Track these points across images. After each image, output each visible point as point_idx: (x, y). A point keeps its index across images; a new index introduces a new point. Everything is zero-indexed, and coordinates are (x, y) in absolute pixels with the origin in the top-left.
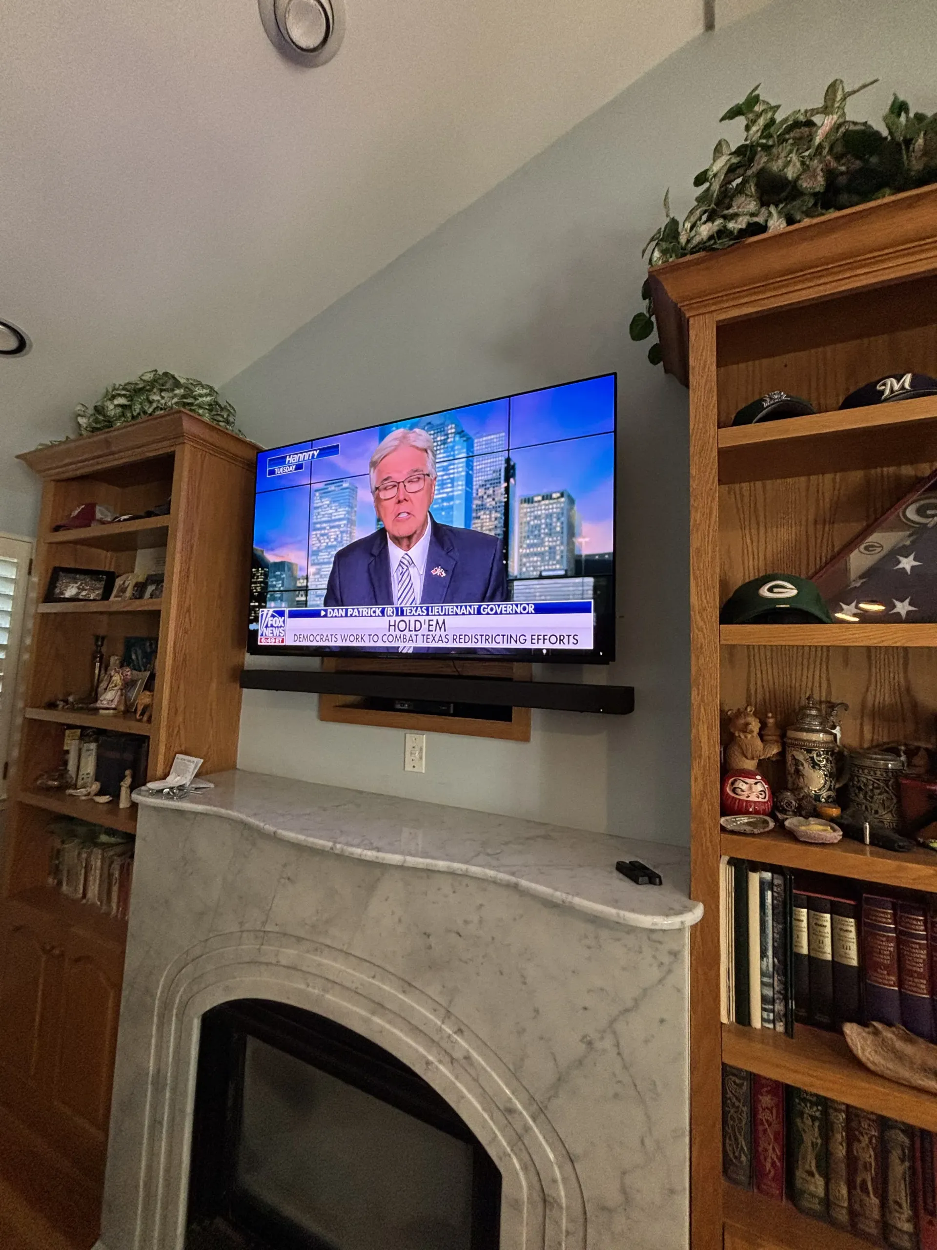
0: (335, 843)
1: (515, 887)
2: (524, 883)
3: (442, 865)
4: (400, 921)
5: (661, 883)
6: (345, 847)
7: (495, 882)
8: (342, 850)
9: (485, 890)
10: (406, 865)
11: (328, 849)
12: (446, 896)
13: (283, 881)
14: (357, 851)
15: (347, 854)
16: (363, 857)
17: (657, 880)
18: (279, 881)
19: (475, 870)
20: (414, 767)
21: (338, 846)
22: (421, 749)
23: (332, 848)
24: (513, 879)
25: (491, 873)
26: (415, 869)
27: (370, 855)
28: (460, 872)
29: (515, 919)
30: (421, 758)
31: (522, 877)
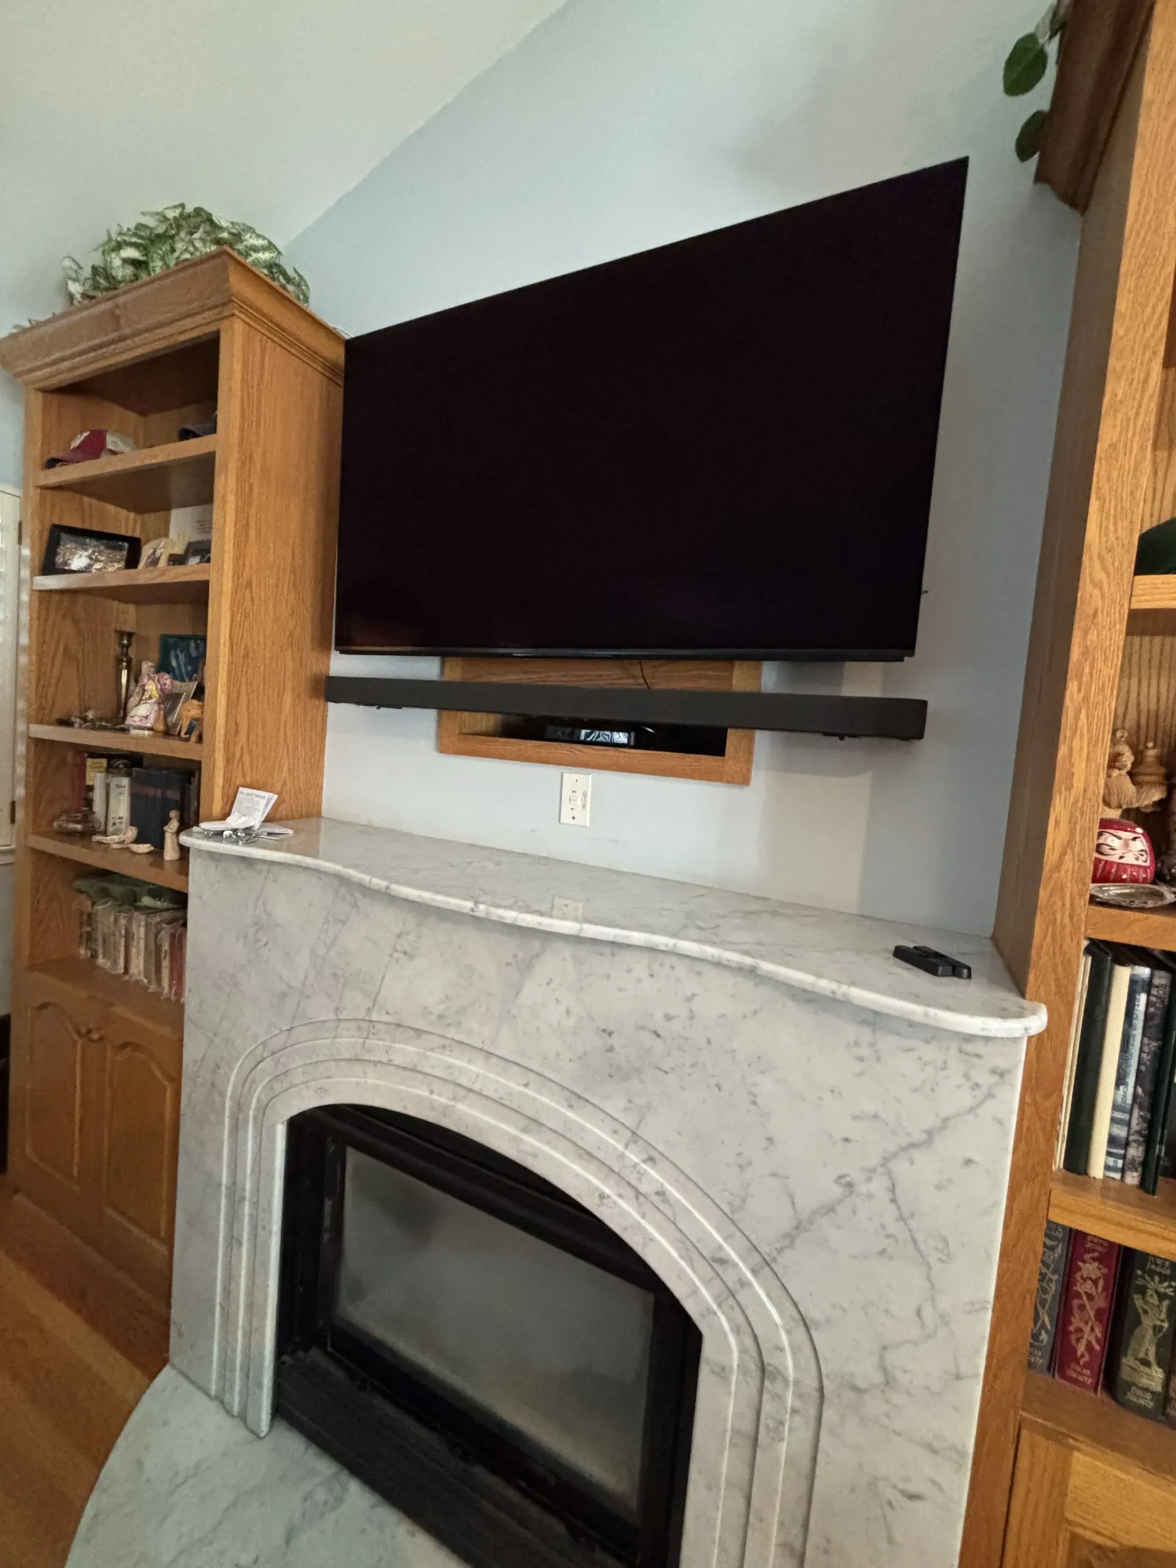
0: (476, 903)
1: (752, 972)
2: (766, 966)
3: (637, 937)
4: (568, 1011)
5: (969, 976)
6: (492, 909)
7: (718, 964)
8: (488, 913)
9: (699, 973)
10: (582, 934)
11: (465, 911)
12: (639, 981)
13: (396, 955)
14: (510, 916)
15: (495, 918)
16: (518, 923)
17: (965, 971)
18: (391, 956)
19: (687, 946)
20: (574, 818)
21: (482, 907)
22: (585, 795)
23: (472, 910)
24: (748, 961)
25: (711, 951)
26: (595, 941)
27: (529, 920)
28: (663, 948)
29: (745, 1017)
30: (584, 806)
31: (762, 957)
